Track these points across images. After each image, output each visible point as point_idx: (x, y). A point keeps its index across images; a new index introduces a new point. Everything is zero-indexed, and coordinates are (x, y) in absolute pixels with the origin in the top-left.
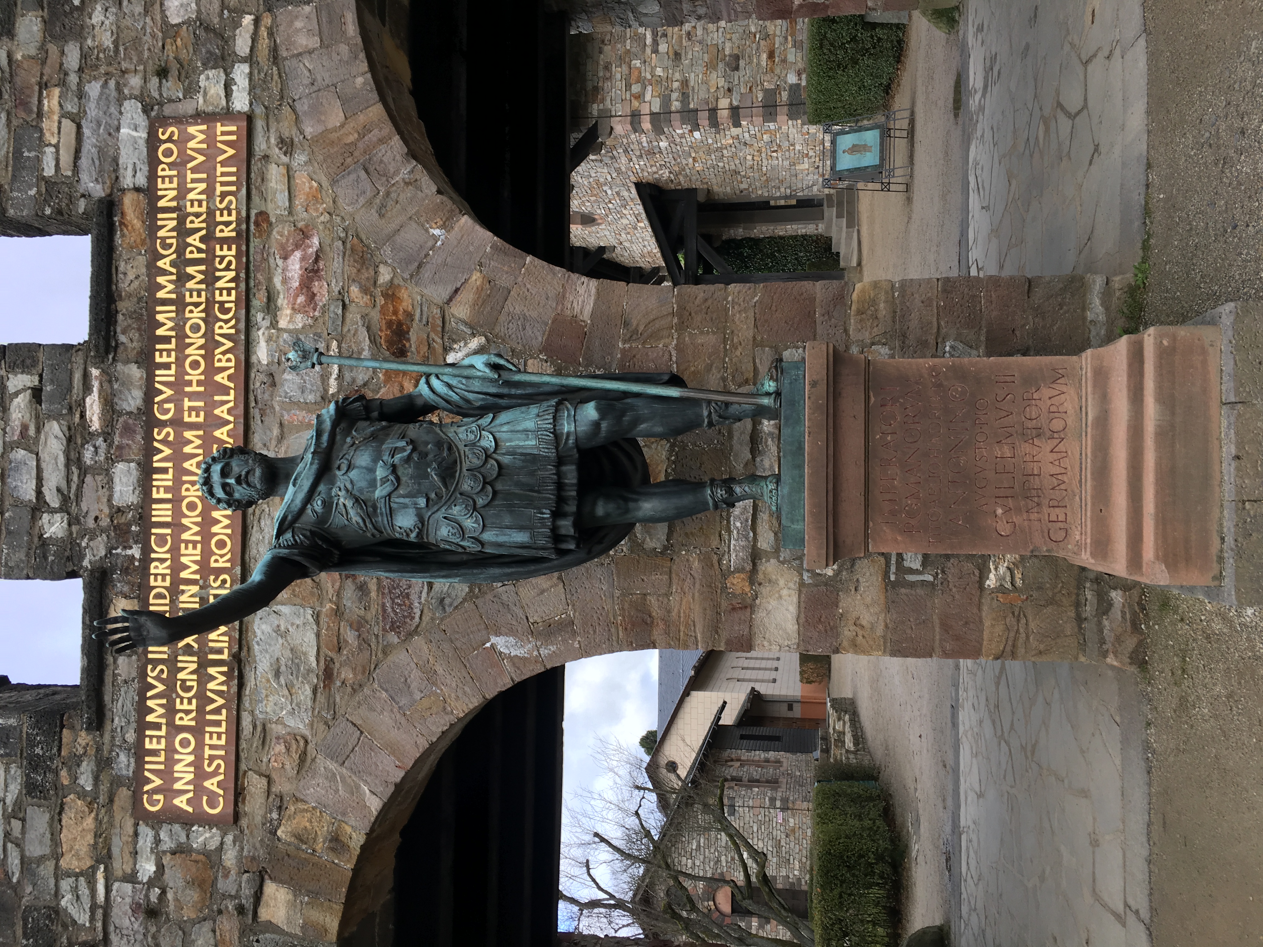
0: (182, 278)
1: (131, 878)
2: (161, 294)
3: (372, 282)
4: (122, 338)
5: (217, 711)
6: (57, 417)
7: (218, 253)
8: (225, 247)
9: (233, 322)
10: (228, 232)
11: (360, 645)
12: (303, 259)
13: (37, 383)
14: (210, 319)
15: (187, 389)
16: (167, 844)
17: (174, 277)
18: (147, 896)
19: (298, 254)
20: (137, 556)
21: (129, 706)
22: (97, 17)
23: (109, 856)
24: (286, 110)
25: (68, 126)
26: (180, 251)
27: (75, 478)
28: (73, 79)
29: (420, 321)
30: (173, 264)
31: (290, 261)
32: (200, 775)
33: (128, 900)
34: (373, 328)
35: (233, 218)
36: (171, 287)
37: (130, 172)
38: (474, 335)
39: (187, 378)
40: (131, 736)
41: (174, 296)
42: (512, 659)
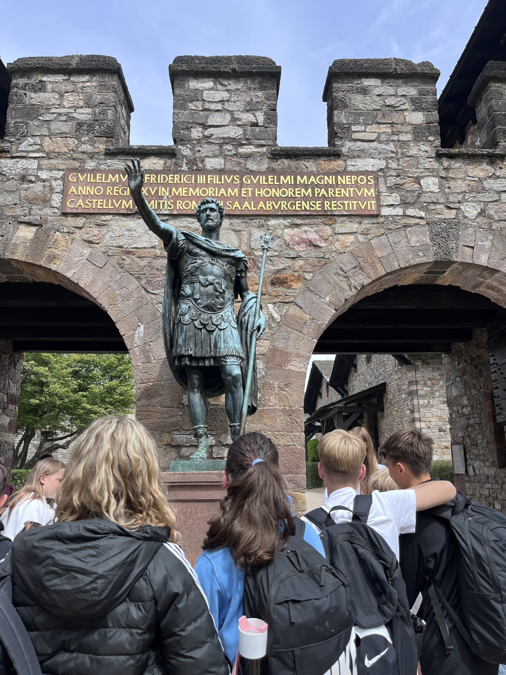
0: (306, 187)
1: (40, 168)
2: (299, 177)
3: (305, 270)
4: (279, 162)
5: (113, 204)
6: (245, 134)
7: (317, 202)
8: (320, 205)
9: (286, 209)
10: (327, 206)
11: (141, 266)
12: (315, 239)
13: (260, 125)
14: (288, 199)
15: (256, 189)
16: (54, 184)
17: (306, 183)
18: (31, 175)
19: (317, 237)
20: (183, 169)
21: (116, 166)
22: (423, 148)
23: (50, 158)
24: (382, 231)
25: (374, 136)
26: (318, 186)
27: (217, 142)
28: (395, 138)
29: (287, 292)
30: (312, 183)
31: (314, 233)
32: (85, 197)
33: (30, 167)
34: (284, 271)
35: (333, 209)
36: (302, 182)
37: (353, 163)
38: (281, 316)
39: (262, 189)
40: (102, 167)
41: (298, 183)
42: (133, 335)
